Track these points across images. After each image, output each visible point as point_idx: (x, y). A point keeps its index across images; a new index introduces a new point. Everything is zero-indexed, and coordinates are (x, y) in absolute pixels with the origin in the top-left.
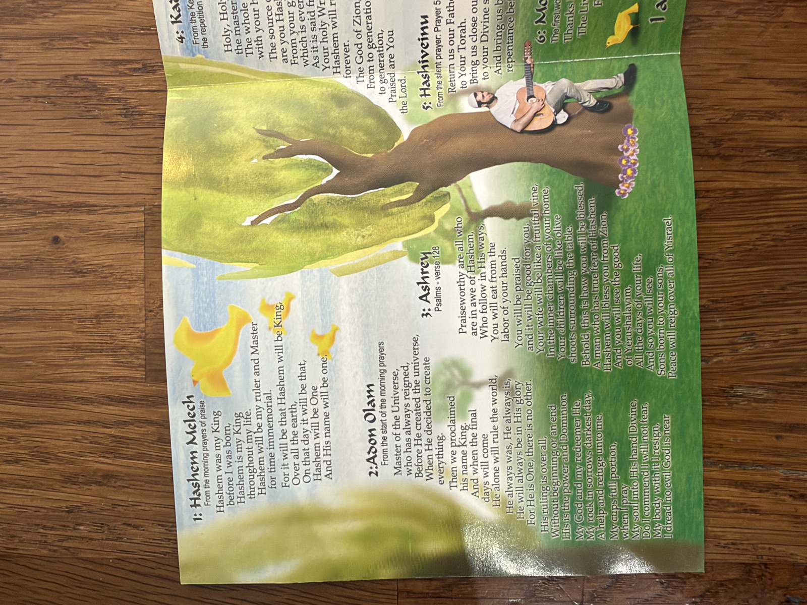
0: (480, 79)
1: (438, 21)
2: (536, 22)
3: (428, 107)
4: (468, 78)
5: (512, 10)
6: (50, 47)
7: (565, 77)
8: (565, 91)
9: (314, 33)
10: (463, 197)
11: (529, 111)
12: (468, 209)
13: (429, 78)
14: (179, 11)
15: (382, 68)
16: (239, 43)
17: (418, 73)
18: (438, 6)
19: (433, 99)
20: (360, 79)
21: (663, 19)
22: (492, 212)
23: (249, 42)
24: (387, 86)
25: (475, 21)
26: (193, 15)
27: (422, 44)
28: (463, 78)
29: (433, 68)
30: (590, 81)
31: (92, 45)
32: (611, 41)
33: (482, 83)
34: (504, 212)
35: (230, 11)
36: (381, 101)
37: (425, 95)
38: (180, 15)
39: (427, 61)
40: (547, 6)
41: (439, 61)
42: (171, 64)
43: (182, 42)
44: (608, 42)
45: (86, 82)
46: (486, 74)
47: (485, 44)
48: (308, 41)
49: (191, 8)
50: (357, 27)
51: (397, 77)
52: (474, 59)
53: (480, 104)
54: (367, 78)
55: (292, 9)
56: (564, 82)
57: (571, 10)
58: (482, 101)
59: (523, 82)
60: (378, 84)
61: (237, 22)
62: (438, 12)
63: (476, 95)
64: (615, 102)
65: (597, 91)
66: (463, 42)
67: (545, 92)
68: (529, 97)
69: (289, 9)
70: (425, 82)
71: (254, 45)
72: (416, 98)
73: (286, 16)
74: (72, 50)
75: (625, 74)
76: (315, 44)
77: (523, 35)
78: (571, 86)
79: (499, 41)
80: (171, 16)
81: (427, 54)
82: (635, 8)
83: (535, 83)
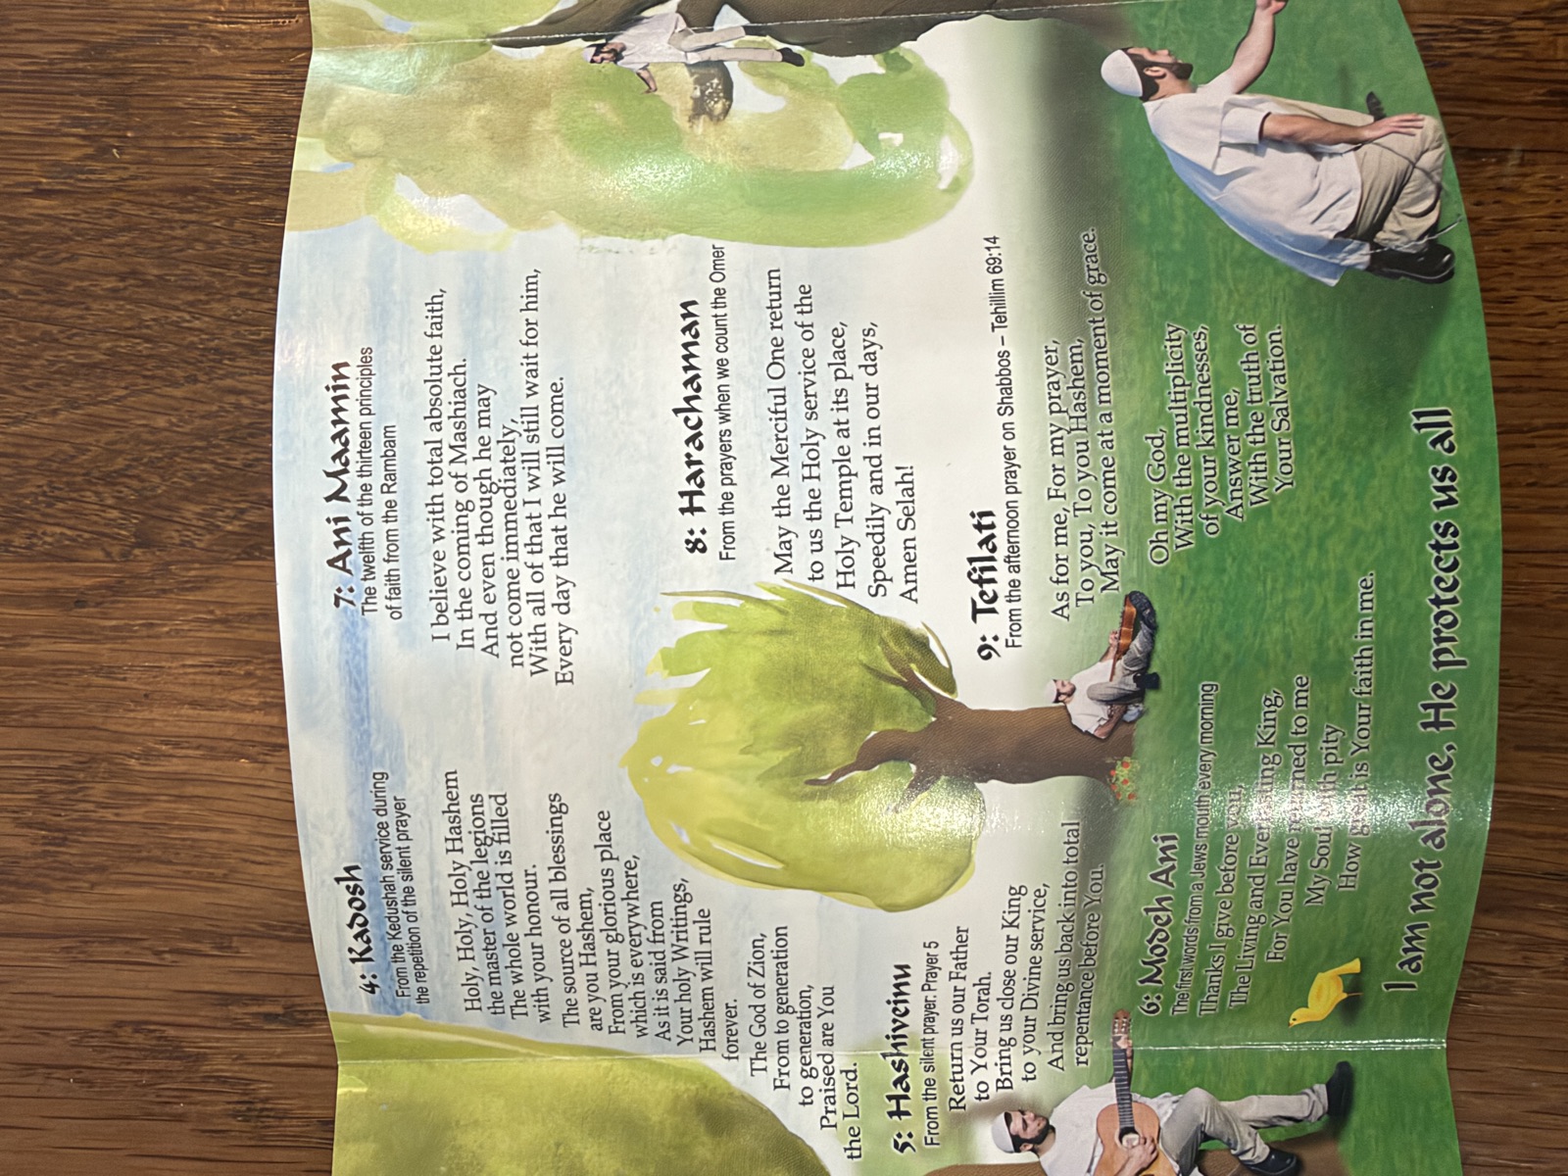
0: (1016, 1079)
1: (932, 973)
2: (1142, 982)
3: (906, 1145)
4: (991, 1075)
5: (1091, 962)
6: (82, 957)
7: (1201, 1086)
8: (1202, 1121)
9: (661, 987)
11: (1123, 1167)
13: (906, 1069)
14: (368, 941)
15: (806, 1044)
16: (498, 998)
17: (884, 1056)
18: (932, 951)
19: (916, 1126)
20: (758, 1064)
21: (1413, 986)
23: (520, 997)
24: (817, 1084)
25: (1010, 978)
26: (398, 949)
27: (895, 1010)
28: (981, 1074)
29: (916, 1048)
30: (1254, 1097)
31: (174, 957)
32: (1299, 1016)
33: (1022, 1089)
35: (479, 943)
36: (803, 1123)
37: (899, 1113)
38: (369, 949)
39: (904, 1036)
40: (1166, 957)
41: (928, 1037)
42: (346, 1027)
43: (373, 992)
44: (1293, 1017)
45: (159, 1038)
46: (1030, 1068)
47: (1032, 1014)
48: (648, 1000)
49: (394, 937)
50: (757, 980)
51: (838, 1065)
52: (1006, 1036)
53: (1018, 1143)
54: (772, 1063)
55: (615, 947)
56: (1198, 1096)
57: (1217, 965)
58: (1023, 1136)
59: (1108, 1094)
60: (797, 1081)
61: (493, 964)
62: (932, 961)
63: (1008, 1119)
64: (1310, 1156)
65: (1270, 1124)
66: (983, 1008)
67: (1158, 1119)
68: (1125, 1132)
69: (609, 946)
70: (898, 1082)
71: (530, 1001)
72: (879, 1120)
73: (601, 956)
74: (131, 967)
75: (1329, 1086)
76: (663, 1004)
77: (1112, 1000)
78: (1214, 1109)
79: (1059, 1009)
80: (351, 950)
81: (904, 1026)
82: (1355, 966)
83: (1136, 1096)
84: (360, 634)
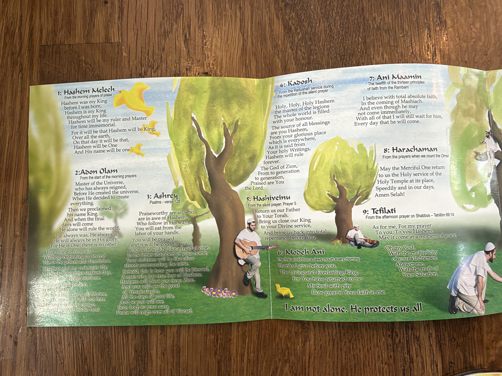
0: (262, 224)
1: (288, 204)
2: (286, 250)
3: (248, 199)
4: (262, 219)
5: (292, 238)
7: (261, 265)
8: (255, 264)
9: (283, 147)
10: (204, 214)
11: (245, 246)
12: (197, 216)
13: (263, 200)
14: (293, 85)
15: (268, 179)
16: (279, 112)
17: (266, 196)
18: (294, 204)
19: (252, 202)
20: (263, 168)
21: (287, 310)
22: (196, 228)
23: (280, 117)
24: (259, 181)
25: (287, 221)
26: (292, 91)
27: (278, 197)
28: (262, 216)
29: (268, 202)
30: (259, 276)
32: (278, 286)
33: (260, 225)
34: (196, 233)
35: (293, 108)
36: (252, 178)
37: (254, 198)
38: (291, 85)
39: (271, 200)
40: (293, 255)
41: (271, 205)
42: (271, 81)
43: (280, 86)
44: (278, 284)
46: (264, 227)
47: (277, 227)
48: (280, 144)
49: (295, 90)
50: (285, 167)
51: (263, 185)
52: (271, 222)
53: (249, 224)
54: (263, 171)
55: (293, 136)
56: (259, 264)
57: (291, 266)
58: (251, 225)
59: (259, 244)
60: (260, 177)
61: (288, 111)
62: (291, 204)
63: (254, 222)
64: (248, 288)
65: (254, 279)
66: (279, 216)
67: (255, 255)
68: (252, 247)
69: (294, 135)
70: (261, 199)
71: (279, 119)
72: (253, 194)
73: (290, 134)
75: (262, 293)
76: (278, 147)
77: (281, 244)
78: (257, 267)
79: (279, 233)
80: (291, 81)
81: (274, 199)
82: (292, 296)
83: (259, 250)
84: (364, 82)
